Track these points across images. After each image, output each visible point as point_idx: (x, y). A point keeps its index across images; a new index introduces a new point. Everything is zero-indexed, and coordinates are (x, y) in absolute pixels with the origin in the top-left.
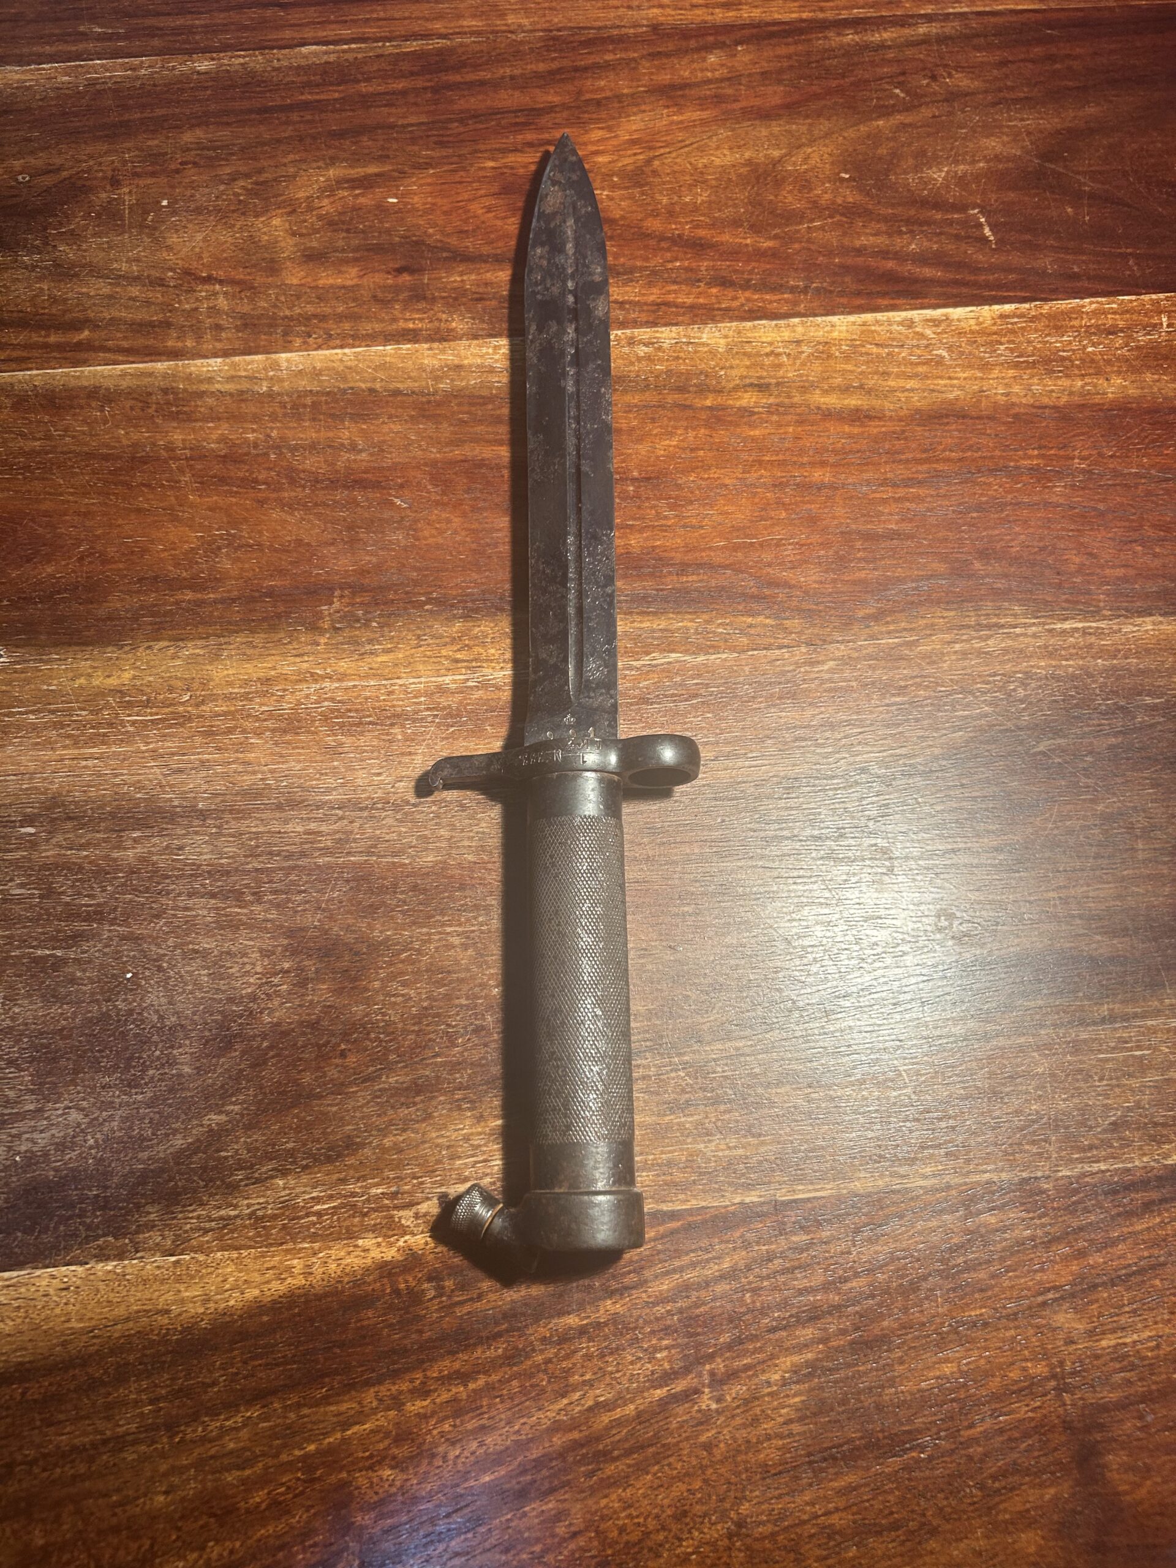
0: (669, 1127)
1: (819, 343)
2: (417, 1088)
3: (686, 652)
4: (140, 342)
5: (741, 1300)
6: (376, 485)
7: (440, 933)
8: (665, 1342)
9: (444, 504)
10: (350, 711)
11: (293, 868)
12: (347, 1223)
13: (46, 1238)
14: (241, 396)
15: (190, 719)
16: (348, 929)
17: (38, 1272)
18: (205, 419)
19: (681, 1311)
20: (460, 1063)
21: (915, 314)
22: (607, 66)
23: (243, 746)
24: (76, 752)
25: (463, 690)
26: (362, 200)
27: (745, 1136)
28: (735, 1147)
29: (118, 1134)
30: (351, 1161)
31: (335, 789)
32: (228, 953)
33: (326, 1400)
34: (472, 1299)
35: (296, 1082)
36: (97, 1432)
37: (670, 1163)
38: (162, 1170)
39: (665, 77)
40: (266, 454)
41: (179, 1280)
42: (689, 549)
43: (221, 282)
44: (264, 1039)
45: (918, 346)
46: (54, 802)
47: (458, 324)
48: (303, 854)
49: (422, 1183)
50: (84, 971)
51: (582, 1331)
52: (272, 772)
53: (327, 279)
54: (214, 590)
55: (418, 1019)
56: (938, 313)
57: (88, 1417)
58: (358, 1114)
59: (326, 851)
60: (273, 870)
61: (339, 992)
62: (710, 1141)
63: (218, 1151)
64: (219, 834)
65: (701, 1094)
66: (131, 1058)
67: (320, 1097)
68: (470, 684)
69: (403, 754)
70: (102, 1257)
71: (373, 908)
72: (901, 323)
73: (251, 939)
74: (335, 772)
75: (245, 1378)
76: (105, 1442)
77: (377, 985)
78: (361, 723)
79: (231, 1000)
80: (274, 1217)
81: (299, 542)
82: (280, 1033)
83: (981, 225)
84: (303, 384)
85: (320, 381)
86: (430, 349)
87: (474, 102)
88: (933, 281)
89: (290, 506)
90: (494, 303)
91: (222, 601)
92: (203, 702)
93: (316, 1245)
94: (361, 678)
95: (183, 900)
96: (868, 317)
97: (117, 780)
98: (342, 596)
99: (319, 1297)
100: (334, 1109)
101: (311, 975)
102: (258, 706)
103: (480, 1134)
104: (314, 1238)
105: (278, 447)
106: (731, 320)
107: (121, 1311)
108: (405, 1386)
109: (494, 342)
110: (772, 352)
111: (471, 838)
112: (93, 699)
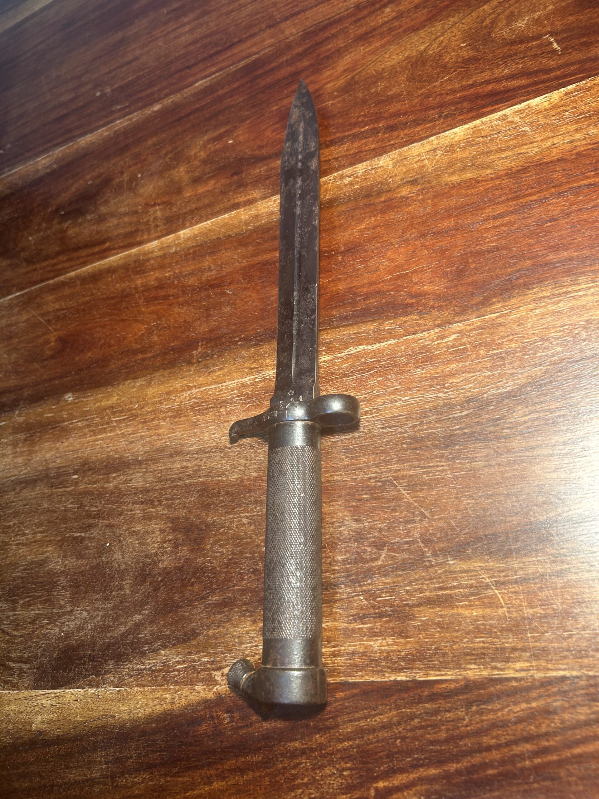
0: (353, 631)
1: (447, 146)
2: (226, 604)
3: (368, 344)
4: (128, 241)
5: (394, 744)
6: (219, 286)
7: (238, 517)
8: (348, 765)
9: (249, 288)
10: (203, 402)
11: (175, 486)
12: (191, 677)
13: (71, 674)
14: (164, 257)
15: (137, 416)
16: (197, 517)
17: (67, 691)
18: (150, 271)
19: (358, 746)
20: (245, 590)
21: (508, 111)
22: (334, 36)
23: (158, 427)
24: (94, 438)
25: (254, 384)
26: (217, 146)
27: (397, 638)
28: (392, 645)
29: (100, 624)
30: (194, 642)
31: (195, 444)
32: (147, 532)
33: (177, 775)
34: (247, 726)
35: (171, 598)
36: (85, 775)
37: (354, 653)
38: (116, 643)
39: (363, 30)
40: (173, 282)
41: (119, 701)
42: (371, 284)
43: (159, 205)
44: (159, 576)
45: (509, 130)
46: (85, 463)
47: (256, 194)
48: (180, 479)
49: (226, 657)
50: (91, 543)
51: (303, 752)
52: (169, 438)
53: (201, 189)
54: (150, 352)
55: (227, 565)
56: (524, 105)
57: (81, 767)
58: (198, 617)
59: (190, 477)
60: (167, 488)
61: (191, 551)
62: (377, 640)
63: (138, 634)
64: (146, 472)
65: (372, 611)
66: (106, 586)
67: (182, 607)
68: (257, 380)
69: (225, 422)
70: (91, 686)
71: (209, 505)
72: (498, 119)
73: (156, 524)
74: (195, 435)
75: (144, 756)
76: (87, 781)
77: (209, 546)
78: (207, 408)
79: (147, 556)
80: (160, 671)
81: (185, 321)
82: (166, 572)
83: (551, 43)
84: (190, 243)
85: (197, 240)
86: (245, 210)
87: (269, 80)
88: (519, 88)
89: (181, 305)
90: (275, 178)
91: (153, 357)
92: (143, 408)
93: (177, 687)
94: (209, 385)
95: (131, 507)
96: (478, 122)
97: (109, 450)
98: (202, 345)
99: (177, 716)
100: (188, 614)
101: (180, 542)
102: (164, 407)
103: (254, 630)
104: (176, 683)
105: (178, 277)
106: (396, 149)
107: (96, 714)
108: (213, 772)
109: (274, 198)
110: (419, 160)
111: (255, 464)
112: (101, 411)
